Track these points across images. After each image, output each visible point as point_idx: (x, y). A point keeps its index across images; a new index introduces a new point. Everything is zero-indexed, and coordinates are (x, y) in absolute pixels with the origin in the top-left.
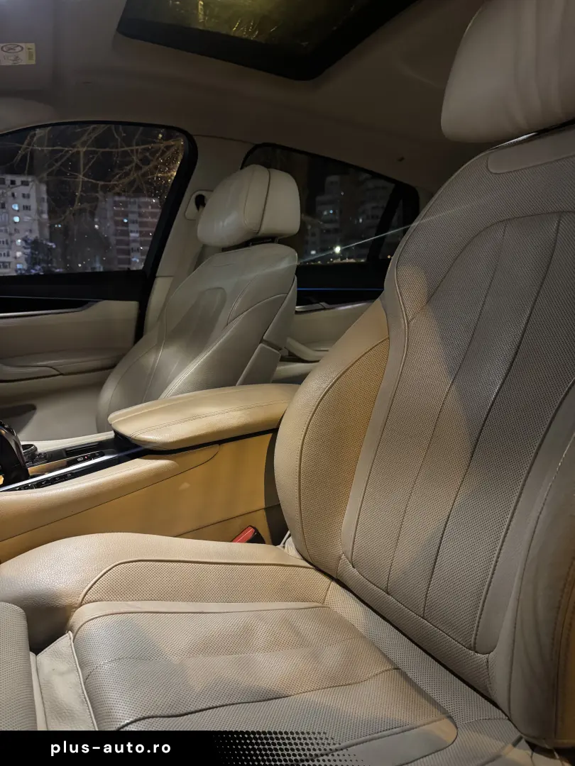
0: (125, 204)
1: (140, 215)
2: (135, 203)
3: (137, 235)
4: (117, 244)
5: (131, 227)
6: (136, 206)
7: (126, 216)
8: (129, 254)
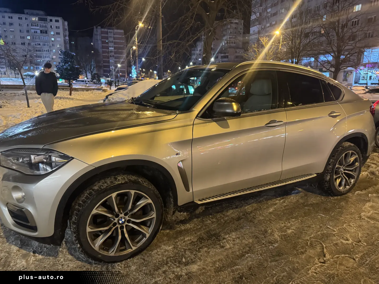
0: (107, 33)
1: (114, 38)
2: (111, 32)
3: (113, 48)
4: (103, 53)
5: (110, 44)
6: (113, 34)
7: (108, 39)
8: (109, 58)
